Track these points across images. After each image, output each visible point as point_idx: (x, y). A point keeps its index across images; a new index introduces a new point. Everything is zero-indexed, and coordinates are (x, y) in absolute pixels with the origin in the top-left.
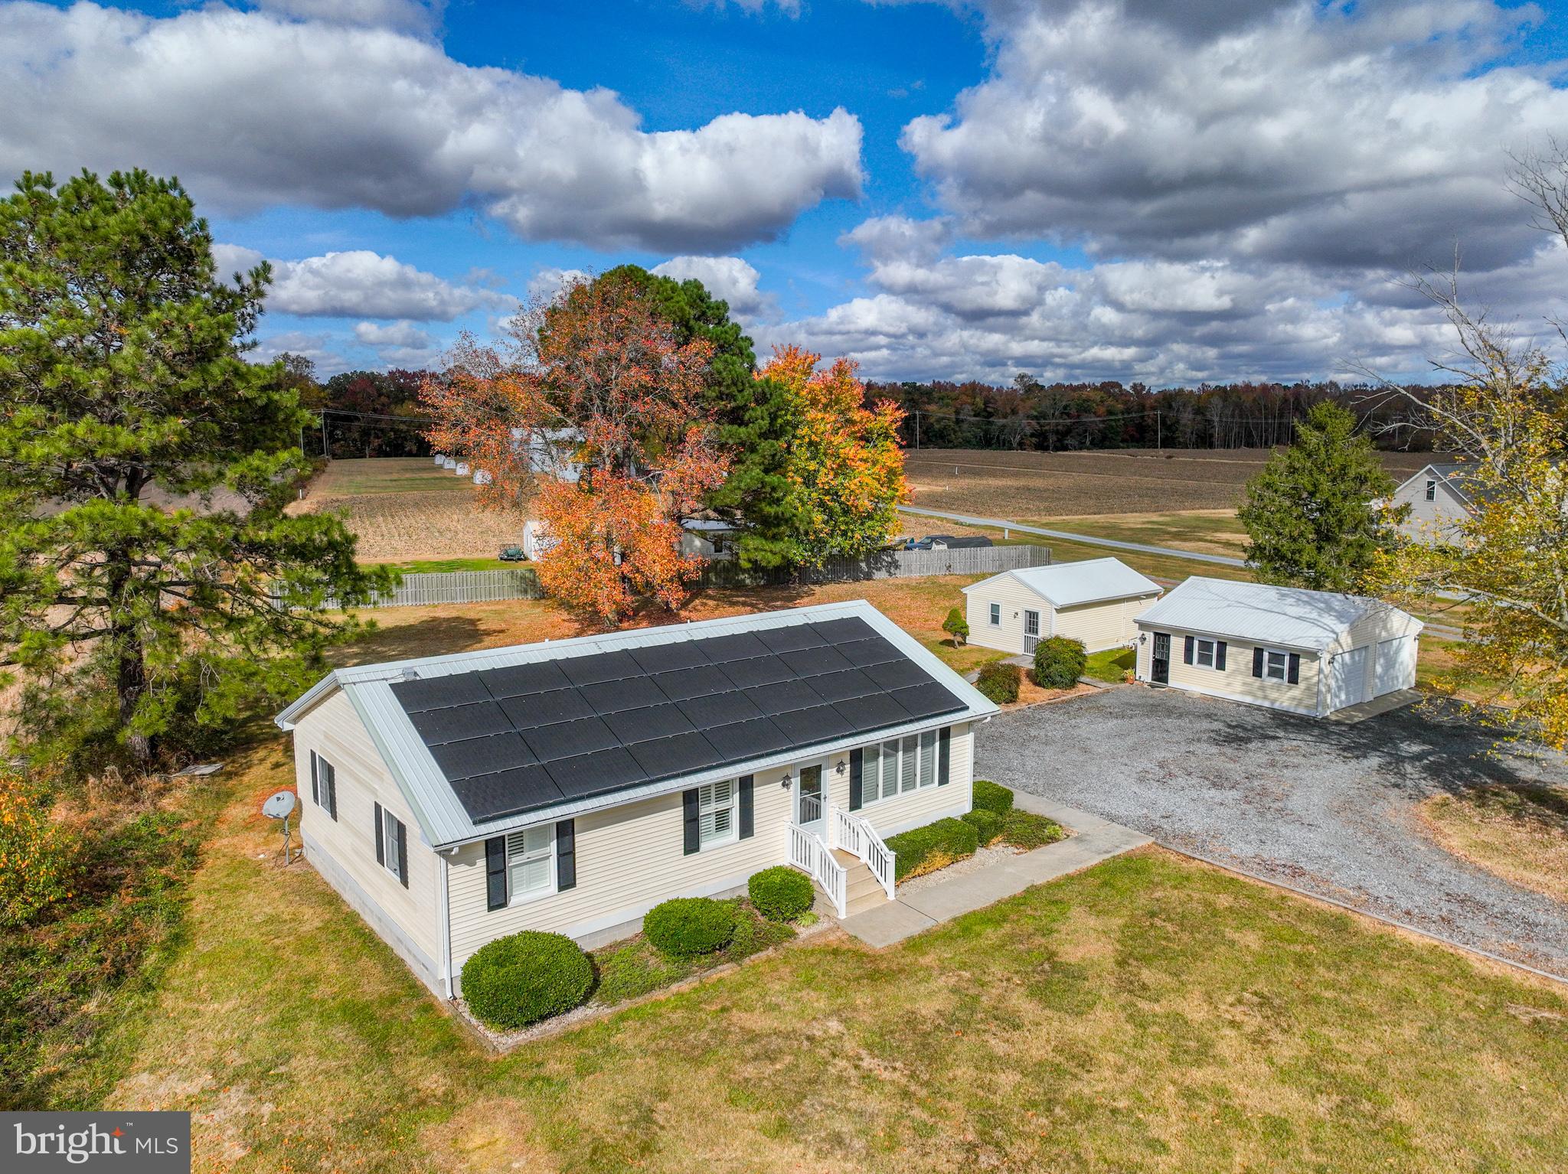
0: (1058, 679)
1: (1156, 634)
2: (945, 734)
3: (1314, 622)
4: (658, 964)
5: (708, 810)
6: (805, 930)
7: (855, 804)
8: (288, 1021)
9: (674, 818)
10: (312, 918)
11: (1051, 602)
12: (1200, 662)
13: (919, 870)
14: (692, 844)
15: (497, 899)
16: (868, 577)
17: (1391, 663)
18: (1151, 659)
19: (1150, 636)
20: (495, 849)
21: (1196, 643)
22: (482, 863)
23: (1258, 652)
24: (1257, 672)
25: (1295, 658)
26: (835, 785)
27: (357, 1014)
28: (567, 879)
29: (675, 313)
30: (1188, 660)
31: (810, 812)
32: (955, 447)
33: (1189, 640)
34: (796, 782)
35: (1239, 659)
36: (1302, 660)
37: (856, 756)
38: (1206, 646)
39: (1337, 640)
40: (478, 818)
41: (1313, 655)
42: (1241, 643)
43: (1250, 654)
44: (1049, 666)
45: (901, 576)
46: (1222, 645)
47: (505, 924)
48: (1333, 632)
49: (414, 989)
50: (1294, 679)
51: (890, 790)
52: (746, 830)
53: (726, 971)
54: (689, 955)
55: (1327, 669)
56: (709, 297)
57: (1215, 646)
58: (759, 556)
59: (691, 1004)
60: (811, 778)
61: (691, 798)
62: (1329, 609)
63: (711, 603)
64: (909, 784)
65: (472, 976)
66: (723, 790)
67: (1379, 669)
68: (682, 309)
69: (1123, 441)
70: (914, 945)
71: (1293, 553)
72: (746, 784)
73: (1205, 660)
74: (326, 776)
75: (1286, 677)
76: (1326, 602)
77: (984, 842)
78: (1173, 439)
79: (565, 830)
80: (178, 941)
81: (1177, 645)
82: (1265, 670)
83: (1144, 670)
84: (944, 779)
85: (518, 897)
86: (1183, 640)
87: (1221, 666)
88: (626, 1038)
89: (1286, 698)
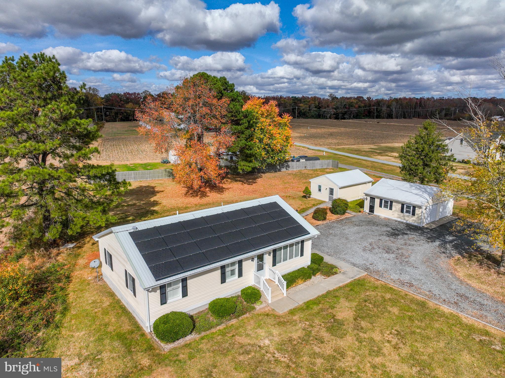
0: (339, 212)
1: (371, 197)
2: (303, 242)
3: (421, 196)
4: (212, 319)
5: (228, 270)
6: (258, 307)
7: (274, 264)
8: (100, 339)
9: (218, 273)
10: (107, 302)
11: (338, 186)
12: (384, 207)
13: (294, 285)
14: (223, 280)
15: (163, 301)
16: (280, 170)
17: (445, 207)
18: (369, 205)
19: (369, 198)
21: (383, 201)
22: (159, 291)
23: (403, 205)
24: (402, 211)
25: (414, 207)
26: (268, 259)
27: (121, 337)
28: (185, 294)
29: (217, 89)
30: (381, 206)
31: (260, 268)
32: (309, 118)
33: (381, 200)
34: (256, 259)
35: (397, 207)
36: (416, 208)
37: (275, 251)
38: (386, 202)
39: (428, 202)
40: (157, 279)
41: (420, 207)
42: (397, 202)
43: (400, 206)
44: (336, 208)
45: (290, 170)
46: (391, 202)
47: (166, 310)
48: (427, 199)
49: (138, 328)
50: (414, 214)
51: (285, 259)
52: (240, 275)
53: (234, 321)
54: (222, 317)
55: (424, 211)
56: (228, 83)
57: (389, 202)
58: (245, 168)
59: (223, 334)
60: (261, 258)
61: (223, 268)
62: (426, 191)
63: (229, 180)
64: (291, 257)
65: (156, 326)
66: (233, 264)
67: (441, 210)
68: (219, 88)
69: (363, 116)
70: (292, 312)
71: (415, 170)
72: (240, 262)
73: (386, 206)
74: (109, 258)
75: (411, 213)
76: (425, 189)
77: (314, 275)
78: (380, 115)
79: (184, 280)
80: (66, 310)
81: (377, 201)
82: (405, 211)
83: (367, 209)
84: (302, 255)
85: (169, 300)
86: (379, 200)
87: (391, 209)
88: (204, 346)
89: (411, 220)
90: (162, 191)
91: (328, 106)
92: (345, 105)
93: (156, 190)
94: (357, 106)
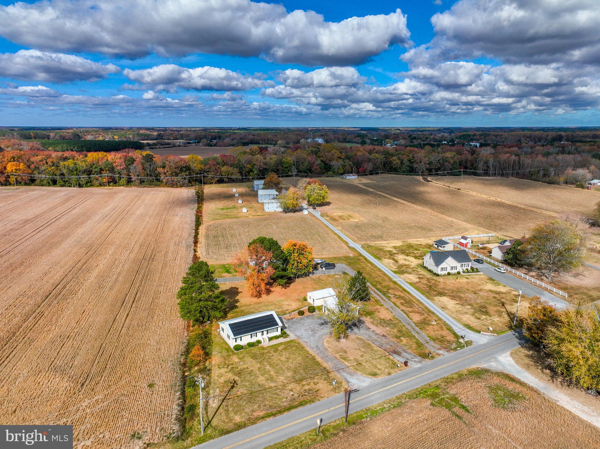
0: (309, 312)
2: (277, 328)
4: (247, 347)
5: (253, 335)
6: (260, 345)
7: (267, 334)
8: (222, 349)
9: (250, 336)
10: (222, 341)
11: (315, 298)
13: (271, 340)
14: (251, 338)
15: (236, 342)
20: (236, 339)
26: (265, 333)
27: (226, 349)
28: (241, 340)
31: (263, 335)
32: (400, 174)
37: (267, 330)
40: (235, 336)
47: (236, 344)
49: (230, 348)
51: (271, 333)
52: (256, 336)
53: (253, 348)
54: (250, 346)
56: (275, 241)
59: (249, 350)
60: (262, 332)
61: (251, 334)
64: (273, 332)
65: (234, 347)
66: (254, 333)
68: (271, 243)
70: (268, 347)
72: (256, 333)
74: (223, 330)
77: (280, 338)
78: (476, 172)
79: (241, 337)
80: (213, 342)
84: (277, 331)
85: (237, 341)
88: (244, 352)
90: (241, 292)
91: (421, 162)
92: (439, 160)
93: (239, 291)
94: (452, 161)
